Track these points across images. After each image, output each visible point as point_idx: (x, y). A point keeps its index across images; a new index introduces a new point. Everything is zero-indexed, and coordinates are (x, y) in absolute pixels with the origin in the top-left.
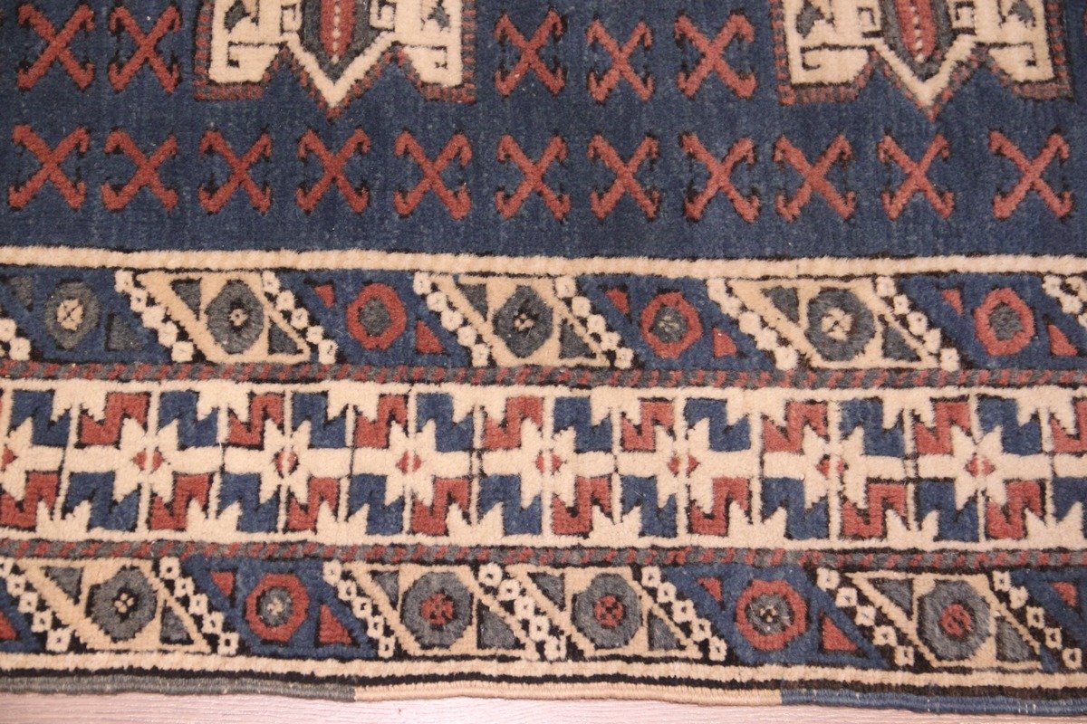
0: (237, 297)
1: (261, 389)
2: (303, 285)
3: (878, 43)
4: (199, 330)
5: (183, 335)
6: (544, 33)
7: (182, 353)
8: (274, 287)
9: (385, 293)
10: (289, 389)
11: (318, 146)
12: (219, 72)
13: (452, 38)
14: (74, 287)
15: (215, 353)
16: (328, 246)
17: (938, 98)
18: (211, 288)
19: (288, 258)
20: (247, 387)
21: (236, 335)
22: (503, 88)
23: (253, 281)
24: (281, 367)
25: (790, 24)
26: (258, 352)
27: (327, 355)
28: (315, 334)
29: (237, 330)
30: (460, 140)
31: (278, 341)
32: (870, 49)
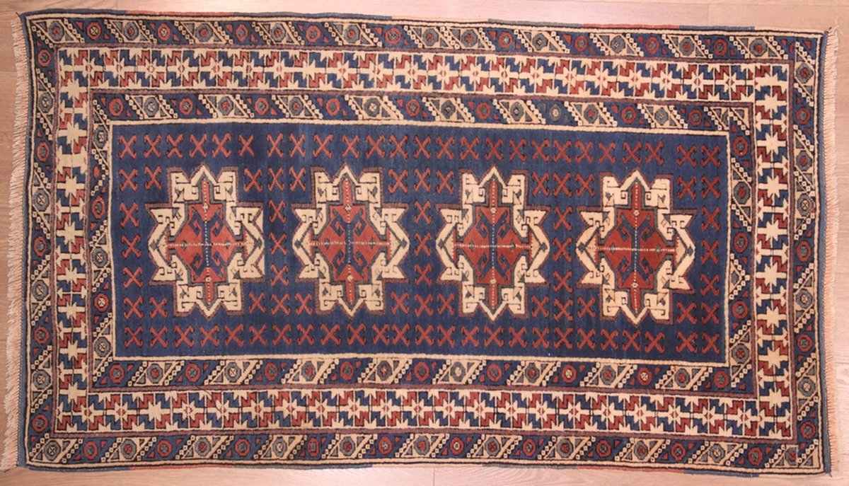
0: (517, 117)
1: (510, 93)
2: (501, 120)
3: (357, 184)
4: (526, 109)
5: (529, 107)
6: (441, 187)
7: (529, 103)
8: (508, 119)
9: (481, 117)
10: (504, 93)
11: (498, 156)
12: (522, 178)
13: (465, 187)
14: (555, 120)
15: (521, 102)
16: (495, 129)
17: (343, 168)
18: (523, 119)
19: (505, 127)
20: (514, 94)
21: (517, 107)
22: (452, 173)
23: (513, 121)
24: (507, 99)
25: (379, 190)
26: (512, 102)
27: (495, 101)
28: (498, 107)
29: (517, 108)
30: (463, 158)
31: (507, 105)
32: (359, 182)
